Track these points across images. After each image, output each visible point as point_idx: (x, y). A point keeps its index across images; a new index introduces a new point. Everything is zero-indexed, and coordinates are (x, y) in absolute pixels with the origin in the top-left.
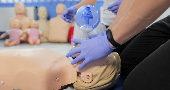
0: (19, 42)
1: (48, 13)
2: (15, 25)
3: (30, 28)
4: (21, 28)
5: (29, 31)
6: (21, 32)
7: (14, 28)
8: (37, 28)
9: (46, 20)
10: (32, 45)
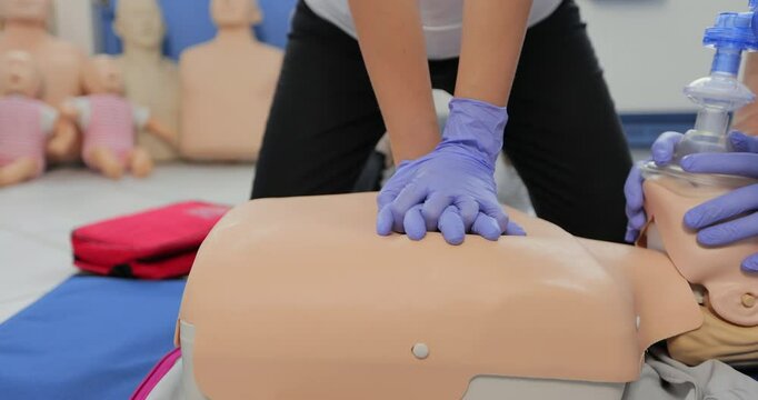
0: (40, 163)
1: (168, 19)
2: (15, 79)
3: (84, 92)
4: (39, 95)
5: (83, 107)
6: (47, 115)
7: (10, 93)
8: (120, 93)
9: (155, 56)
10: (113, 177)
